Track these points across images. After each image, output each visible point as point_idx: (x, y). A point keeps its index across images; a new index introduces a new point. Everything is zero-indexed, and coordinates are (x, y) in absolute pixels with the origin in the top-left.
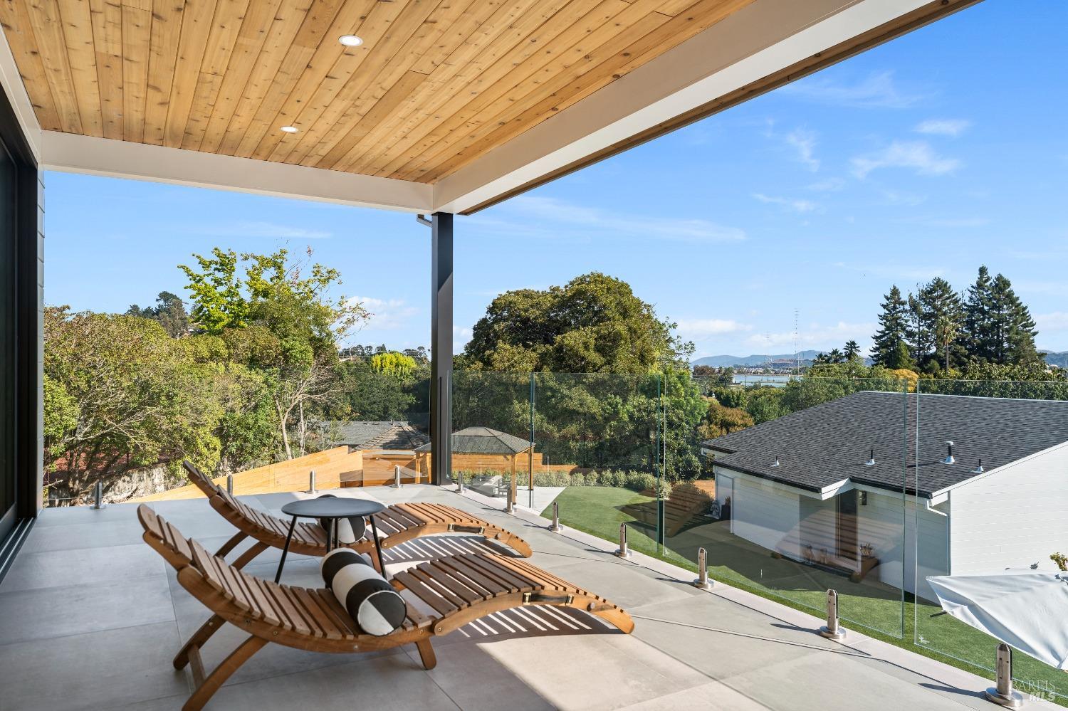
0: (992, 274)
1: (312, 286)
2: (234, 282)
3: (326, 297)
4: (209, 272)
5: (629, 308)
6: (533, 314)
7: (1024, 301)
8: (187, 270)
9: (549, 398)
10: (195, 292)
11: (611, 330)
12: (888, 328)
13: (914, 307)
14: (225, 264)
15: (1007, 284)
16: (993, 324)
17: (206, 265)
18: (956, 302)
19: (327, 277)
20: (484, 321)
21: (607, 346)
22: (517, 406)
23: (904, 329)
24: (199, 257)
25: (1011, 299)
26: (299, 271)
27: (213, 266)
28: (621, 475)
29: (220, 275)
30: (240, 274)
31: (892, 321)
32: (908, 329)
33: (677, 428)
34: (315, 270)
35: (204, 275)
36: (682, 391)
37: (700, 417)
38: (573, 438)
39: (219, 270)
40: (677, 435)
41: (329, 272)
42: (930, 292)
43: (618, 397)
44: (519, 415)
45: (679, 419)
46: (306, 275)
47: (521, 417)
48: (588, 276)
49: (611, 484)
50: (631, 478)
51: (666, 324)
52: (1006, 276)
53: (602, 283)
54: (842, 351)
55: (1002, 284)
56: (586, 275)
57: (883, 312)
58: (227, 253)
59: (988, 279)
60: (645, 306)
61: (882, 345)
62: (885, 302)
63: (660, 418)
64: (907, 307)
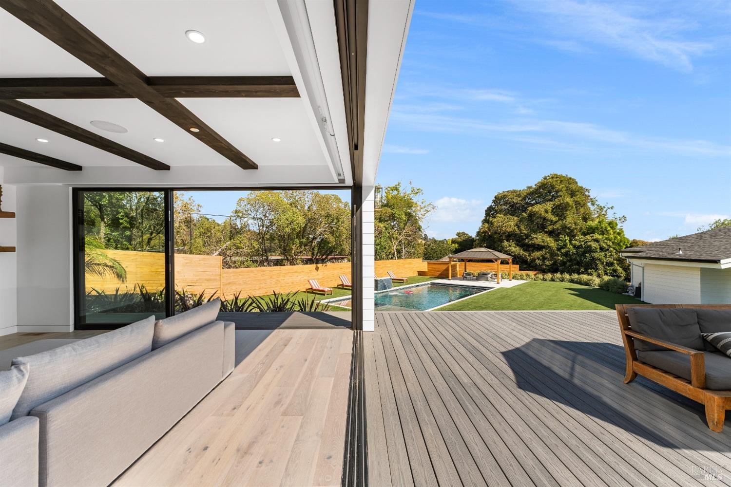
1: (411, 196)
3: (415, 199)
5: (575, 191)
6: (516, 200)
9: (525, 239)
11: (562, 202)
19: (417, 192)
20: (491, 206)
21: (560, 211)
26: (405, 190)
28: (567, 276)
33: (606, 251)
36: (611, 232)
37: (625, 247)
38: (538, 259)
40: (606, 255)
41: (418, 190)
43: (566, 236)
44: (507, 248)
45: (608, 245)
46: (409, 192)
47: (508, 248)
48: (549, 176)
49: (560, 280)
50: (573, 277)
51: (606, 207)
53: (557, 178)
56: (547, 175)
60: (587, 190)
63: (594, 245)
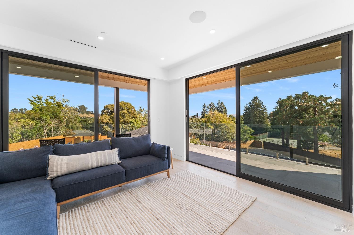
0: (221, 101)
2: (42, 102)
4: (35, 100)
5: (129, 108)
7: (225, 106)
8: (29, 99)
10: (31, 104)
11: (124, 112)
12: (204, 111)
13: (208, 107)
14: (40, 98)
15: (223, 103)
16: (221, 110)
17: (35, 98)
18: (215, 106)
22: (104, 127)
23: (206, 111)
24: (32, 97)
25: (224, 106)
27: (37, 99)
29: (38, 100)
30: (43, 100)
31: (204, 110)
32: (207, 111)
34: (63, 100)
35: (34, 101)
39: (38, 99)
41: (66, 100)
42: (210, 104)
52: (223, 102)
54: (196, 115)
55: (222, 103)
57: (203, 108)
58: (39, 96)
59: (220, 102)
61: (203, 114)
62: (203, 106)
64: (207, 107)
